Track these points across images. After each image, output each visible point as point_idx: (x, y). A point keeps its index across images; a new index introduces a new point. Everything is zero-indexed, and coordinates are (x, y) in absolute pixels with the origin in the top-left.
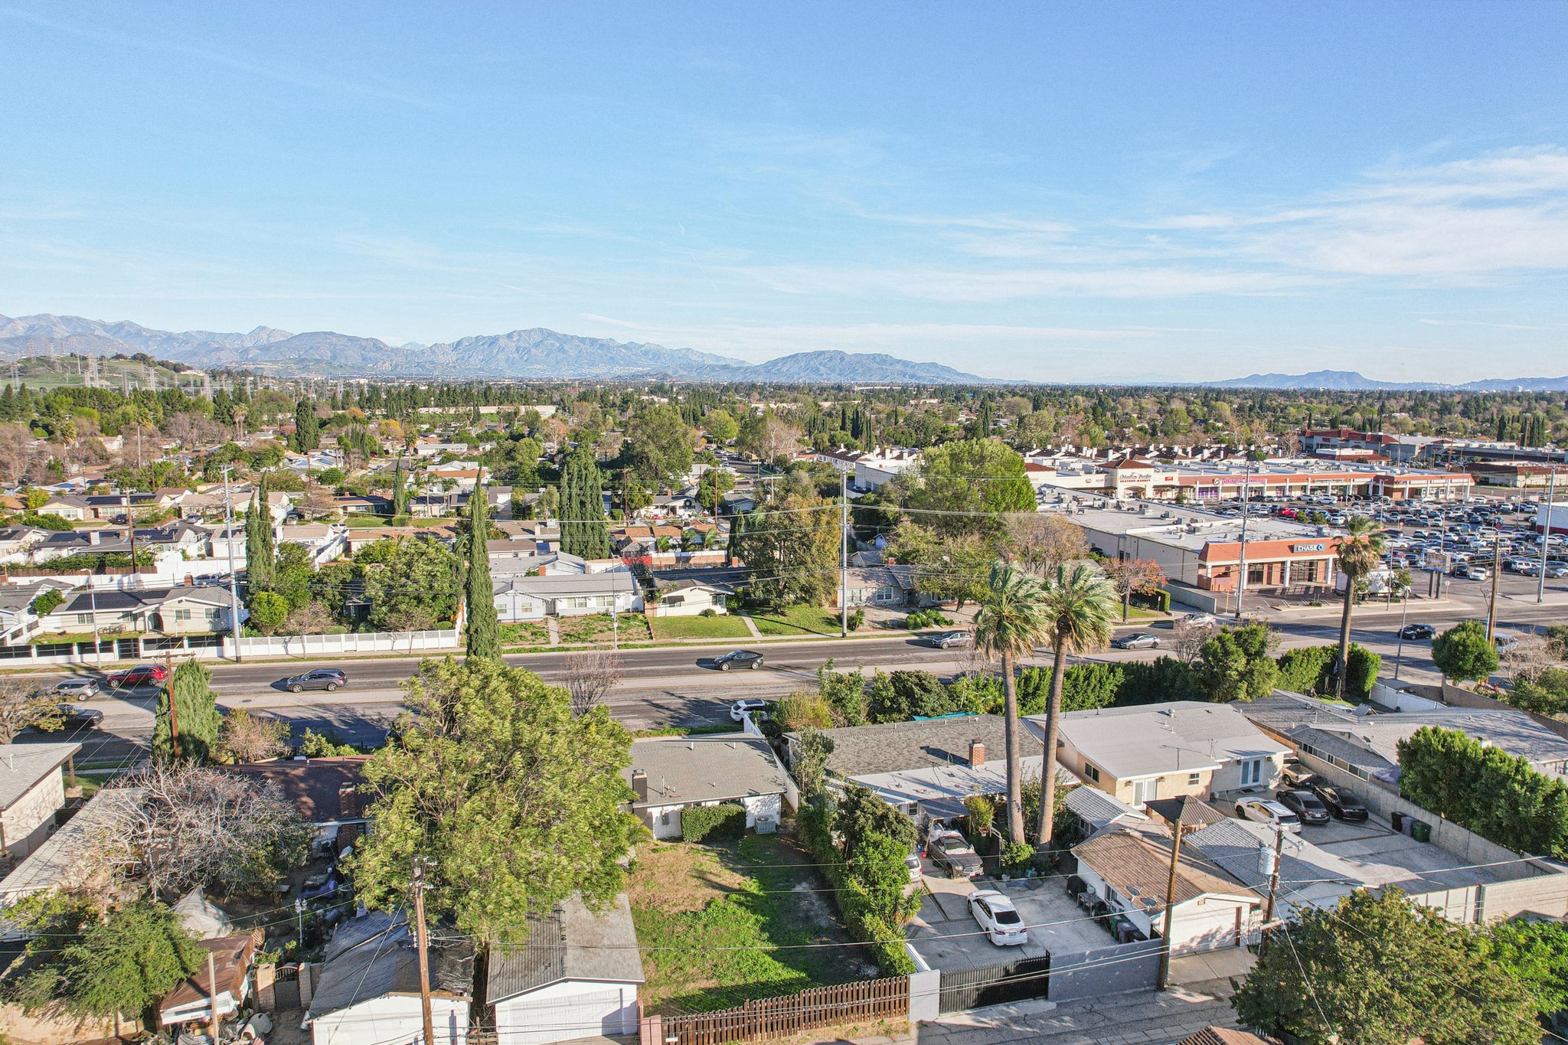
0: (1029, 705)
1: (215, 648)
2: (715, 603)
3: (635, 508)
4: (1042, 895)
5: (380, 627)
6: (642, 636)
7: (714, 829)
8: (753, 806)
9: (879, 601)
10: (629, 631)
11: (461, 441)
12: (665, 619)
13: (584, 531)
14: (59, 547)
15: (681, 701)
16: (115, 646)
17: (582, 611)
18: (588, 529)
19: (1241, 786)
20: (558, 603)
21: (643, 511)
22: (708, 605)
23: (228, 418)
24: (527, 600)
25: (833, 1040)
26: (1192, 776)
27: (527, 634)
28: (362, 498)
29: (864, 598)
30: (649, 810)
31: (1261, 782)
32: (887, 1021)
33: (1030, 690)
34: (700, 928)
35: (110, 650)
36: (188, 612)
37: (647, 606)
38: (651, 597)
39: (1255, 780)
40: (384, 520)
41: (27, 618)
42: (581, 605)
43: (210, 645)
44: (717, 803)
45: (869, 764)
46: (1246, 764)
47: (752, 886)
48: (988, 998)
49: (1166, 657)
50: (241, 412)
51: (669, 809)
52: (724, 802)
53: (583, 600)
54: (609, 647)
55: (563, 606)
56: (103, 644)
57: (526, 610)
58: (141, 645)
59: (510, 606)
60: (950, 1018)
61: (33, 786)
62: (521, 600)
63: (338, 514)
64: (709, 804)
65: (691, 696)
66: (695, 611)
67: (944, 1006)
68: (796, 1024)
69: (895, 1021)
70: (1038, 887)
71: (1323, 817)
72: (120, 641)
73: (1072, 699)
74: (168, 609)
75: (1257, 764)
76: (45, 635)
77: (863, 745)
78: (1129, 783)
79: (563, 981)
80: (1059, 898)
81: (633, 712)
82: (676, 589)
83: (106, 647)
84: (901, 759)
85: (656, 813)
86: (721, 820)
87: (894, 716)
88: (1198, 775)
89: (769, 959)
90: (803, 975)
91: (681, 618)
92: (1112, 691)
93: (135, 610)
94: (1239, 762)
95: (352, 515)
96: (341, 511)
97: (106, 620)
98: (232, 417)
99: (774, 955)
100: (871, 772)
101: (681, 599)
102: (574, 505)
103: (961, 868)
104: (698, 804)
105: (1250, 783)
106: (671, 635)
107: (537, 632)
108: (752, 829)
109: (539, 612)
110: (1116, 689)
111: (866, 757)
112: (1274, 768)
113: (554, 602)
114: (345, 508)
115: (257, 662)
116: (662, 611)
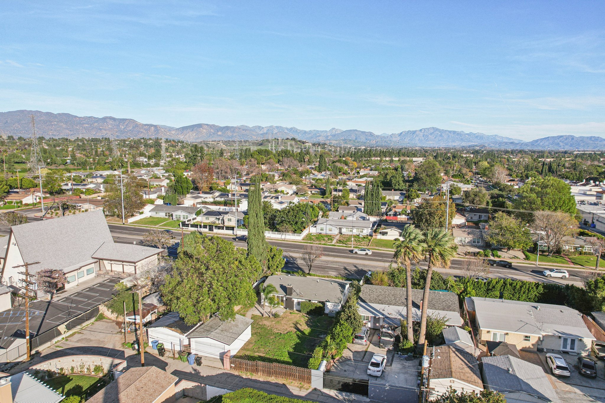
0: (490, 294)
1: (232, 231)
2: (400, 236)
3: (413, 199)
4: (408, 364)
6: (365, 245)
7: (311, 310)
8: (330, 306)
9: (472, 244)
10: (362, 242)
11: (376, 170)
12: (379, 240)
13: (372, 205)
14: (221, 198)
15: (355, 269)
16: (208, 227)
17: (350, 233)
18: (374, 204)
19: (561, 349)
20: (342, 229)
21: (415, 200)
22: (398, 237)
23: (303, 160)
24: (331, 227)
25: (282, 383)
26: (526, 337)
27: (326, 239)
28: (317, 189)
29: (466, 242)
30: (293, 299)
31: (575, 350)
32: (302, 383)
33: (490, 287)
34: (278, 338)
35: (207, 228)
36: (231, 219)
37: (374, 234)
38: (375, 231)
39: (572, 348)
40: (322, 196)
41: (194, 216)
42: (351, 231)
43: (231, 230)
44: (316, 302)
45: (380, 300)
46: (565, 340)
47: (307, 330)
48: (345, 388)
49: (573, 285)
50: (307, 158)
51: (300, 300)
52: (320, 302)
53: (351, 229)
54: (350, 247)
55: (344, 231)
56: (204, 226)
57: (330, 230)
58: (214, 227)
59: (325, 229)
60: (326, 391)
61: (146, 258)
62: (329, 227)
63: (308, 193)
64: (313, 301)
65: (360, 268)
66: (392, 238)
67: (325, 386)
68: (272, 374)
69: (306, 385)
70: (412, 360)
71: (591, 374)
72: (209, 225)
73: (513, 295)
74: (226, 217)
75: (573, 341)
76: (198, 222)
77: (383, 293)
78: (488, 332)
79: (207, 337)
80: (414, 366)
81: (335, 269)
82: (385, 229)
84: (394, 301)
85: (296, 301)
86: (314, 308)
87: (417, 286)
88: (529, 337)
89: (287, 353)
90: (291, 361)
91: (386, 240)
92: (535, 295)
93: (218, 217)
94: (560, 337)
95: (313, 194)
96: (310, 193)
97: (212, 219)
98: (304, 159)
99: (289, 353)
100: (379, 303)
101: (386, 233)
102: (369, 195)
103: (382, 345)
104: (310, 301)
105: (568, 349)
106: (376, 246)
107: (330, 238)
108: (327, 314)
109: (336, 231)
110: (538, 295)
111: (380, 298)
112: (585, 346)
113: (340, 229)
114: (311, 191)
116: (379, 237)
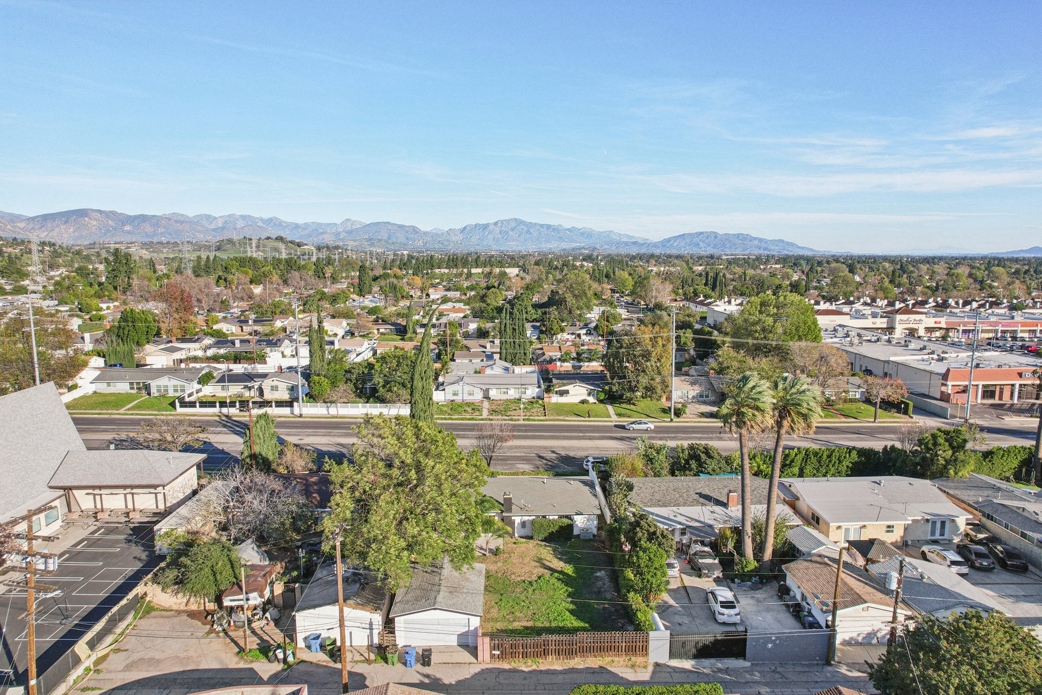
0: (786, 472)
1: (289, 409)
2: (589, 394)
3: (554, 334)
4: (760, 594)
5: (382, 400)
6: (539, 414)
7: (552, 534)
8: (580, 522)
9: (700, 399)
10: (532, 411)
11: (457, 290)
12: (556, 404)
13: (514, 347)
14: (219, 348)
15: (555, 455)
16: (237, 404)
17: (504, 397)
18: (517, 346)
19: (929, 537)
20: (490, 391)
21: (559, 336)
22: (585, 397)
23: (321, 275)
24: (470, 388)
25: (597, 666)
26: (889, 527)
27: (469, 410)
28: (389, 324)
29: (690, 397)
30: (513, 518)
31: (946, 536)
32: (633, 659)
33: (788, 462)
34: (530, 590)
35: (235, 406)
36: (277, 387)
37: (546, 395)
38: (548, 390)
39: (942, 534)
40: (400, 337)
41: (197, 386)
42: (504, 393)
43: (286, 406)
44: (556, 517)
45: (659, 501)
46: (934, 523)
47: (569, 569)
48: (704, 652)
49: (892, 447)
50: (329, 271)
51: (526, 518)
52: (561, 517)
53: (506, 390)
54: (518, 420)
55: (493, 393)
56: (230, 402)
57: (470, 394)
58: (251, 404)
59: (460, 392)
60: (675, 663)
61: (181, 475)
62: (467, 388)
63: (374, 333)
64: (551, 517)
65: (563, 453)
66: (576, 400)
67: (672, 655)
68: (574, 653)
69: (640, 660)
70: (760, 588)
71: (989, 565)
72: (240, 401)
73: (818, 471)
74: (267, 384)
75: (943, 523)
76: (205, 396)
77: (657, 489)
78: (839, 528)
79: (434, 609)
80: (772, 597)
81: (523, 460)
82: (564, 385)
83: (233, 404)
84: (681, 499)
85: (517, 520)
86: (556, 528)
87: (687, 472)
88: (893, 527)
89: (567, 613)
90: (587, 625)
91: (567, 404)
92: (847, 467)
93: (250, 385)
94: (928, 520)
95: (382, 334)
96: (376, 332)
97: (235, 389)
98: (324, 274)
99: (572, 612)
100: (659, 506)
101: (567, 392)
103: (707, 572)
104: (544, 517)
105: (937, 536)
106: (558, 415)
107: (475, 408)
108: (578, 535)
109: (478, 396)
110: (850, 465)
111: (657, 496)
112: (957, 528)
113: (487, 390)
114: (378, 330)
115: (311, 418)
116: (555, 399)
